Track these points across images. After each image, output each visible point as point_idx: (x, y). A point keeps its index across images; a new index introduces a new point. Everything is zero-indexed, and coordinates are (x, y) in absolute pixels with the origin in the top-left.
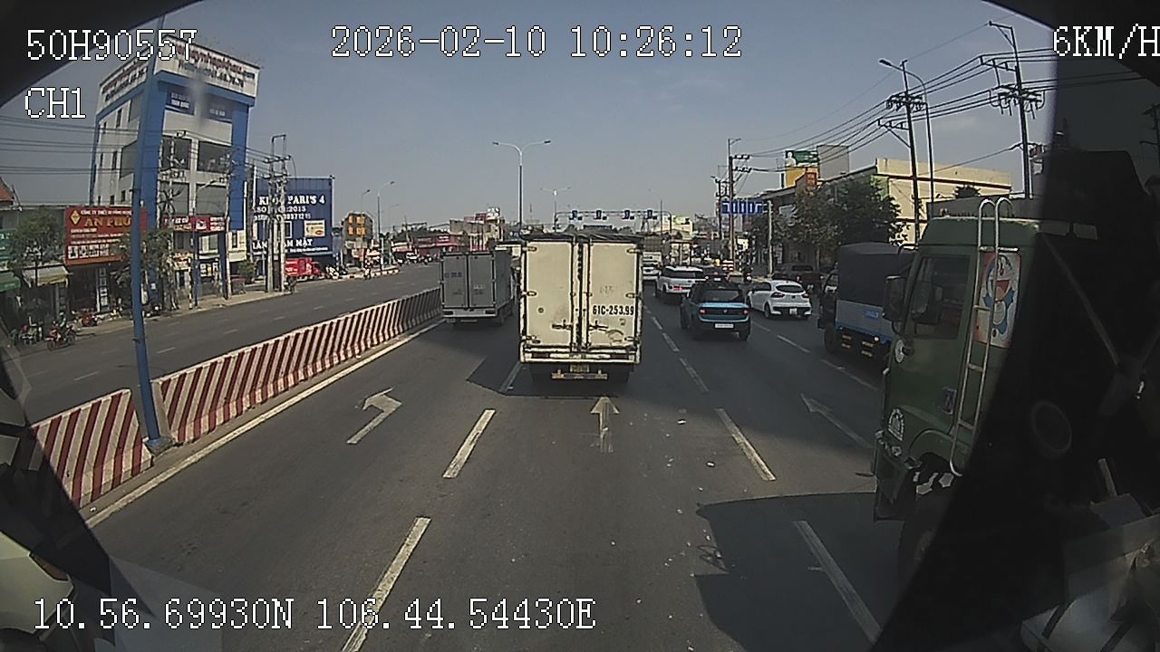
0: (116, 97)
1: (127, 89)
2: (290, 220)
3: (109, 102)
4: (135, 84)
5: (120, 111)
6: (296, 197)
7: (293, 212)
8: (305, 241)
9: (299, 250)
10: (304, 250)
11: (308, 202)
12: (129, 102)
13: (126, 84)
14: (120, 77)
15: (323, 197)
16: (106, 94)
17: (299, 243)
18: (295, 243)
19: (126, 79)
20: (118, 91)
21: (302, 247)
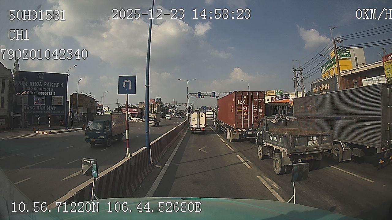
2: (45, 95)
6: (48, 83)
7: (47, 91)
8: (52, 107)
9: (49, 112)
10: (51, 112)
11: (54, 86)
15: (62, 84)
17: (49, 108)
18: (46, 108)
21: (50, 110)
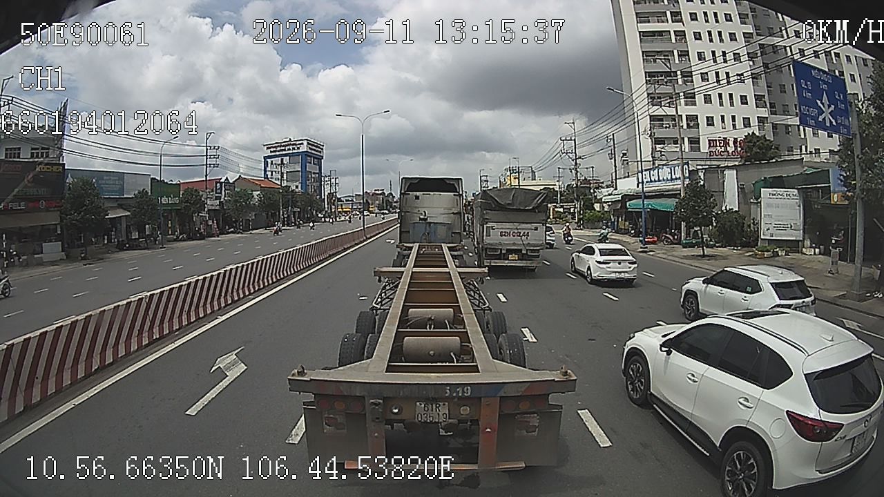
0: (278, 153)
1: (284, 152)
3: (273, 154)
4: (291, 152)
5: (282, 160)
12: (288, 158)
13: (285, 150)
14: (278, 146)
16: (269, 150)
19: (283, 148)
20: (279, 151)
